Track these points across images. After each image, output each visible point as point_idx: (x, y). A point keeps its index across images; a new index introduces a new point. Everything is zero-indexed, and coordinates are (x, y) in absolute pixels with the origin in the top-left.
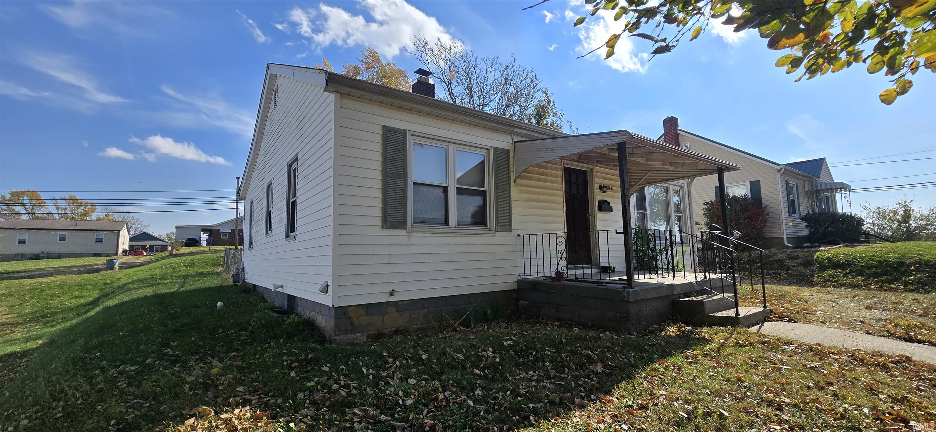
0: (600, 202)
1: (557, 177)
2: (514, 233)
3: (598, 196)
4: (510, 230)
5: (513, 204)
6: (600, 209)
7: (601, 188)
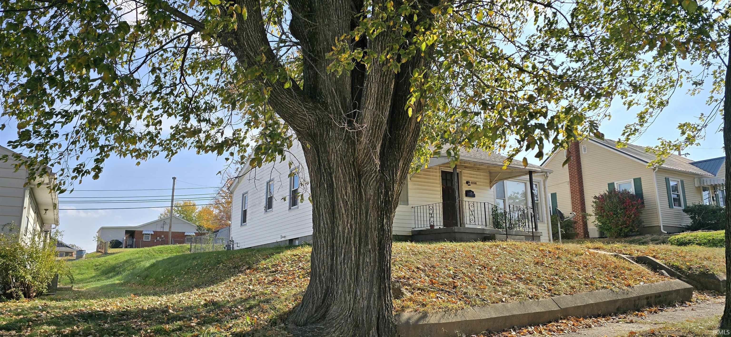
0: (466, 191)
1: (436, 176)
2: (410, 206)
3: (465, 188)
4: (408, 204)
5: (409, 191)
6: (466, 196)
7: (467, 183)
